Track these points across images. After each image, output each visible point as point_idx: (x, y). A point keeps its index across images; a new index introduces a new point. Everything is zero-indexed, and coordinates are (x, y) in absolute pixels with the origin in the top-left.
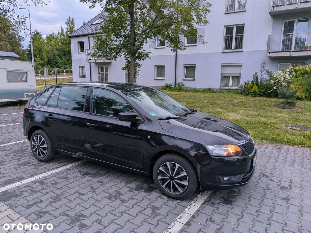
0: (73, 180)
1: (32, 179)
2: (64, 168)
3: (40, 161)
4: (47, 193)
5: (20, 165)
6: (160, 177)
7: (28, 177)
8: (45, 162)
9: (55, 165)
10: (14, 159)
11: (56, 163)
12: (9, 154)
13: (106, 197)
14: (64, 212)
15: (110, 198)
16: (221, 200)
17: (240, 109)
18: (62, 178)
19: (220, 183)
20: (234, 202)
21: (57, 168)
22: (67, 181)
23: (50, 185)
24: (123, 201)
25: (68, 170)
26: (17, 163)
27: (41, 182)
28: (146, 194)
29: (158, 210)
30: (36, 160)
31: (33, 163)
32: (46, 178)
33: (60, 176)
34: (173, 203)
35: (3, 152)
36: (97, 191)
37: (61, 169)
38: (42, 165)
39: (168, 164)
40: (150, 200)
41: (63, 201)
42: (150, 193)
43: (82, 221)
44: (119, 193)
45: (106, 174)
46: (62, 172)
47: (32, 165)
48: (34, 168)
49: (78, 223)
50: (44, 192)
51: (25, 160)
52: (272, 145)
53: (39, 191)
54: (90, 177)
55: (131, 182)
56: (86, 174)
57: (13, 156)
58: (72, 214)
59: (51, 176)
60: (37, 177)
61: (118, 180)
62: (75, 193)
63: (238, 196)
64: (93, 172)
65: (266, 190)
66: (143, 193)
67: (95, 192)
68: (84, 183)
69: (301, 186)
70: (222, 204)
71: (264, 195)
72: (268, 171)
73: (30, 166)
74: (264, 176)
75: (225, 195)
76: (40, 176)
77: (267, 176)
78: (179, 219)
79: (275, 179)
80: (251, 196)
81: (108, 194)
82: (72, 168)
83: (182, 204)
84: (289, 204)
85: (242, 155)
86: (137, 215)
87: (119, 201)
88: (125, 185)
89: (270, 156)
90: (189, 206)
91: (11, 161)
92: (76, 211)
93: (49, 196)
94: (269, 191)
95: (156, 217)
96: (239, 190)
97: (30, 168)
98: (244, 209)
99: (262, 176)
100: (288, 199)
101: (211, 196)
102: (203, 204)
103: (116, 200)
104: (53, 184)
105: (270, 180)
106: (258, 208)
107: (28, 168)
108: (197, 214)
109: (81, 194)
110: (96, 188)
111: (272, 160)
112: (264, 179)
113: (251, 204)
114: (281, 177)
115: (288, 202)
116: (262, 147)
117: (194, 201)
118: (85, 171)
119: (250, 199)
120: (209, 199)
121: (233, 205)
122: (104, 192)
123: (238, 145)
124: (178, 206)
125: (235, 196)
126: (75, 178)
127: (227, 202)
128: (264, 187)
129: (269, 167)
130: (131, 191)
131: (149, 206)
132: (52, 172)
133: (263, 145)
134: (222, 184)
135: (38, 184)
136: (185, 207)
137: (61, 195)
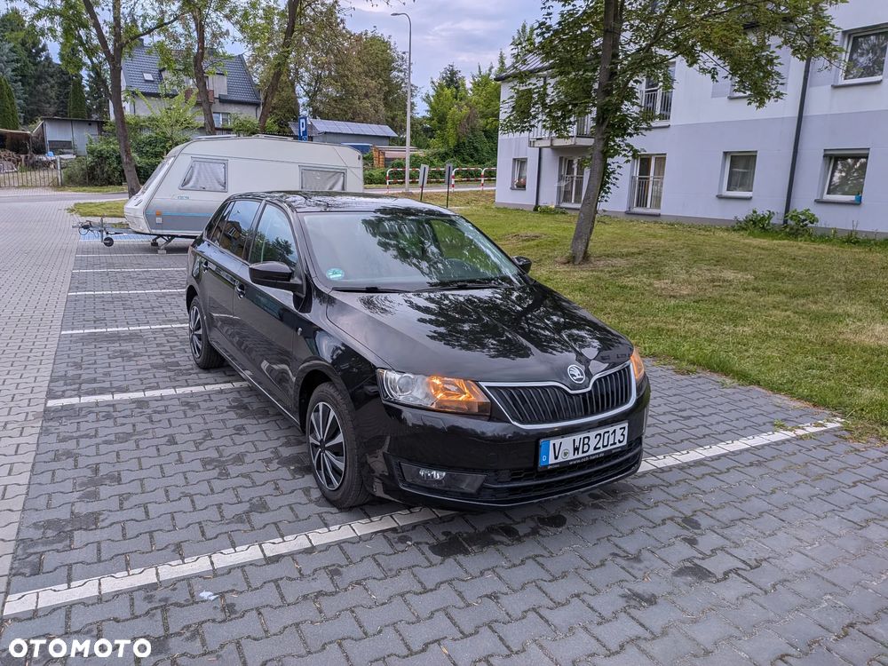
0: (199, 412)
2: (217, 387)
3: (198, 365)
4: (124, 424)
5: (154, 366)
6: (311, 440)
7: (137, 391)
9: (212, 379)
10: (161, 354)
11: (213, 375)
12: (168, 342)
13: (203, 460)
14: (97, 464)
15: (206, 463)
16: (437, 539)
19: (404, 480)
21: (204, 384)
22: (185, 413)
23: (150, 411)
24: (224, 474)
25: (221, 391)
26: (161, 361)
27: (141, 403)
29: (261, 513)
30: (194, 362)
31: (181, 368)
32: (162, 398)
33: (191, 400)
34: (313, 509)
35: (164, 338)
36: (208, 443)
37: (209, 388)
38: (190, 374)
39: (321, 405)
41: (131, 444)
43: (102, 487)
44: (239, 459)
46: (201, 394)
47: (173, 371)
48: (169, 377)
49: (91, 489)
50: (120, 421)
51: (179, 357)
53: (115, 418)
54: (237, 414)
56: (240, 407)
57: (168, 348)
58: (104, 470)
59: (171, 398)
61: (273, 435)
62: (165, 436)
63: (500, 547)
64: (255, 406)
66: (284, 473)
67: (201, 443)
68: (207, 423)
69: (774, 586)
70: (426, 548)
71: (589, 567)
72: (726, 514)
73: (170, 371)
74: (690, 522)
75: (472, 531)
76: (157, 393)
77: (697, 525)
78: (274, 543)
79: (708, 541)
80: (542, 556)
81: (215, 455)
82: (231, 391)
83: (328, 518)
84: (629, 614)
85: (491, 419)
86: (206, 508)
87: (215, 473)
88: (276, 448)
89: (820, 477)
90: (338, 526)
91: (153, 356)
92: (119, 467)
93: (120, 429)
94: (624, 563)
95: (233, 525)
96: (535, 532)
97: (164, 375)
98: (464, 576)
99: (680, 520)
100: (652, 600)
101: (425, 524)
102: (376, 533)
103: (213, 469)
104: (155, 412)
105: (685, 540)
106: (505, 589)
107: (161, 373)
108: (328, 547)
109: (172, 441)
110: (213, 439)
111: (803, 491)
112: (671, 529)
113: (502, 575)
114: (748, 542)
115: (635, 607)
116: (841, 447)
117: (367, 520)
118: (246, 400)
119: (523, 562)
120: (414, 527)
121: (450, 561)
122: (217, 449)
123: (483, 384)
124: (315, 519)
125: (495, 543)
126: (209, 409)
127: (449, 547)
128: (628, 549)
129: (757, 504)
130: (268, 461)
131: (254, 500)
132: (188, 390)
133: (857, 439)
134: (410, 485)
135: (134, 406)
136: (326, 525)
137: (139, 433)
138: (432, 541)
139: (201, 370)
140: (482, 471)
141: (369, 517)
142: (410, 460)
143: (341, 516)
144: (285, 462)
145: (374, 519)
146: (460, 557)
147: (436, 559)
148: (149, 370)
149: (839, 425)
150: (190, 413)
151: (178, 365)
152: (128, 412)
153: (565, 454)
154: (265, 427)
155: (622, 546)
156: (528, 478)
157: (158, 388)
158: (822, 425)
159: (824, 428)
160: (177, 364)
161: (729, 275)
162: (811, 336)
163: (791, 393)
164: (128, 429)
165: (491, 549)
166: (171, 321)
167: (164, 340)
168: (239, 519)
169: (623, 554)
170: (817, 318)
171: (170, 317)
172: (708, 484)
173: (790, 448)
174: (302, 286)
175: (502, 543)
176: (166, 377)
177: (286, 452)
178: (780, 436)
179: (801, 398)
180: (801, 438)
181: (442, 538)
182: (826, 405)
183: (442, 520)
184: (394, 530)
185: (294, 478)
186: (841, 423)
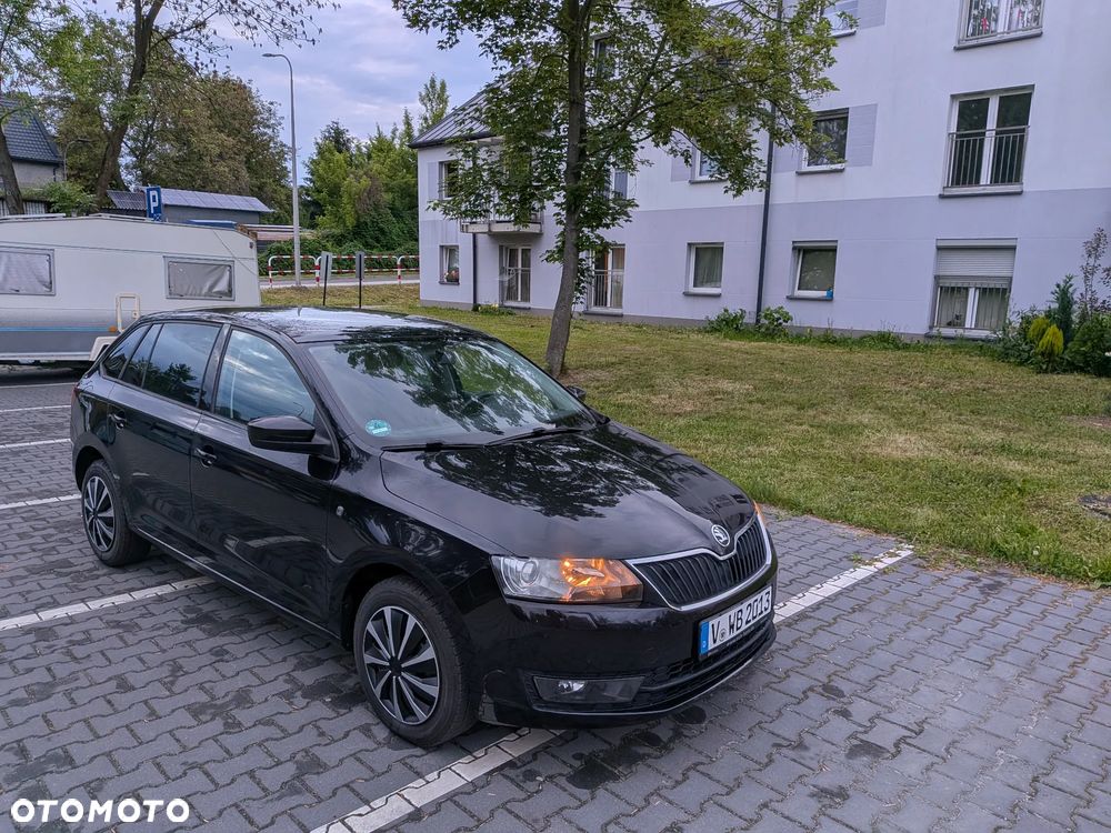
0: (143, 635)
1: (29, 620)
2: (151, 593)
3: (104, 562)
4: (31, 670)
5: (32, 571)
6: (369, 659)
7: (24, 613)
8: (113, 567)
9: (136, 581)
10: (34, 550)
11: (137, 574)
12: (35, 530)
13: (188, 708)
14: (18, 741)
15: (196, 711)
16: (571, 766)
17: (950, 418)
18: (118, 624)
19: (539, 699)
20: (616, 778)
21: (131, 590)
22: (121, 638)
23: (63, 643)
24: (233, 726)
25: (160, 599)
26: (37, 562)
27: (43, 632)
28: (328, 712)
29: (318, 773)
30: (96, 558)
31: (78, 568)
32: (71, 620)
33: (119, 617)
34: (389, 756)
35: (25, 525)
36: (182, 682)
37: (138, 595)
38: (98, 577)
39: (387, 611)
40: (322, 734)
41: (58, 700)
42: (342, 711)
43: (47, 778)
44: (242, 698)
45: (262, 625)
46: (131, 606)
47: (67, 574)
48: (66, 585)
49: (32, 783)
50: (22, 665)
51: (65, 552)
52: (975, 570)
53: (11, 662)
54: (204, 631)
55: (319, 662)
56: (202, 619)
57: (39, 540)
58: (37, 750)
59: (88, 617)
60: (47, 615)
61: (276, 655)
62: (110, 679)
63: (650, 761)
64: (225, 615)
65: (784, 751)
66: (319, 709)
67: (172, 683)
68: (164, 651)
69: (947, 750)
70: (563, 781)
71: (758, 767)
72: (861, 674)
73: (60, 575)
74: (830, 691)
75: (606, 747)
76: (60, 613)
77: (840, 694)
78: (360, 815)
79: (861, 710)
80: (702, 763)
81: (204, 698)
82: (176, 596)
83: (416, 763)
84: (829, 816)
85: (643, 605)
86: (233, 781)
87: (218, 725)
88: (288, 674)
89: (924, 617)
90: (436, 773)
91: (22, 553)
92: (59, 740)
93: (28, 679)
94: (792, 754)
95: (287, 799)
96: (678, 734)
97: (55, 582)
98: (629, 810)
99: (820, 690)
100: (842, 794)
101: (545, 748)
102: (489, 773)
103: (212, 719)
104: (73, 643)
105: (836, 712)
106: (684, 817)
107: (49, 581)
108: (438, 805)
109: (124, 686)
110: (186, 673)
111: (916, 633)
112: (816, 704)
113: (671, 798)
114: (898, 703)
115: (831, 807)
116: (925, 578)
117: (468, 758)
118: (206, 608)
119: (685, 777)
120: (534, 755)
121: (600, 792)
122: (201, 687)
123: (631, 562)
124: (398, 768)
125: (642, 757)
126: (154, 628)
127: (591, 774)
128: (786, 735)
129: (883, 658)
130: (287, 696)
131: (298, 757)
132: (107, 602)
133: (935, 567)
134: (547, 704)
135: (31, 638)
136: (420, 775)
137: (64, 681)
138: (567, 770)
139: (115, 570)
140: (637, 673)
141: (470, 753)
142: (546, 673)
143: (431, 759)
144: (312, 693)
145: (479, 753)
146: (611, 785)
147: (584, 793)
148: (25, 577)
149: (910, 552)
150: (130, 638)
151: (71, 565)
152: (27, 650)
153: (723, 635)
154: (256, 645)
155: (780, 732)
156: (686, 671)
157: (55, 604)
158: (897, 555)
159: (898, 558)
160: (67, 563)
161: (726, 385)
162: (839, 451)
163: (847, 520)
164: (41, 676)
165: (640, 767)
166: (20, 496)
167: (26, 527)
168: (291, 788)
169: (785, 743)
170: (836, 431)
171: (16, 489)
172: (824, 639)
173: (879, 585)
174: (331, 447)
175: (649, 756)
176: (60, 585)
177: (308, 677)
178: (863, 572)
179: (860, 525)
180: (883, 572)
181: (577, 764)
182: (887, 531)
183: (563, 740)
184: (511, 764)
185: (339, 715)
186: (912, 550)
